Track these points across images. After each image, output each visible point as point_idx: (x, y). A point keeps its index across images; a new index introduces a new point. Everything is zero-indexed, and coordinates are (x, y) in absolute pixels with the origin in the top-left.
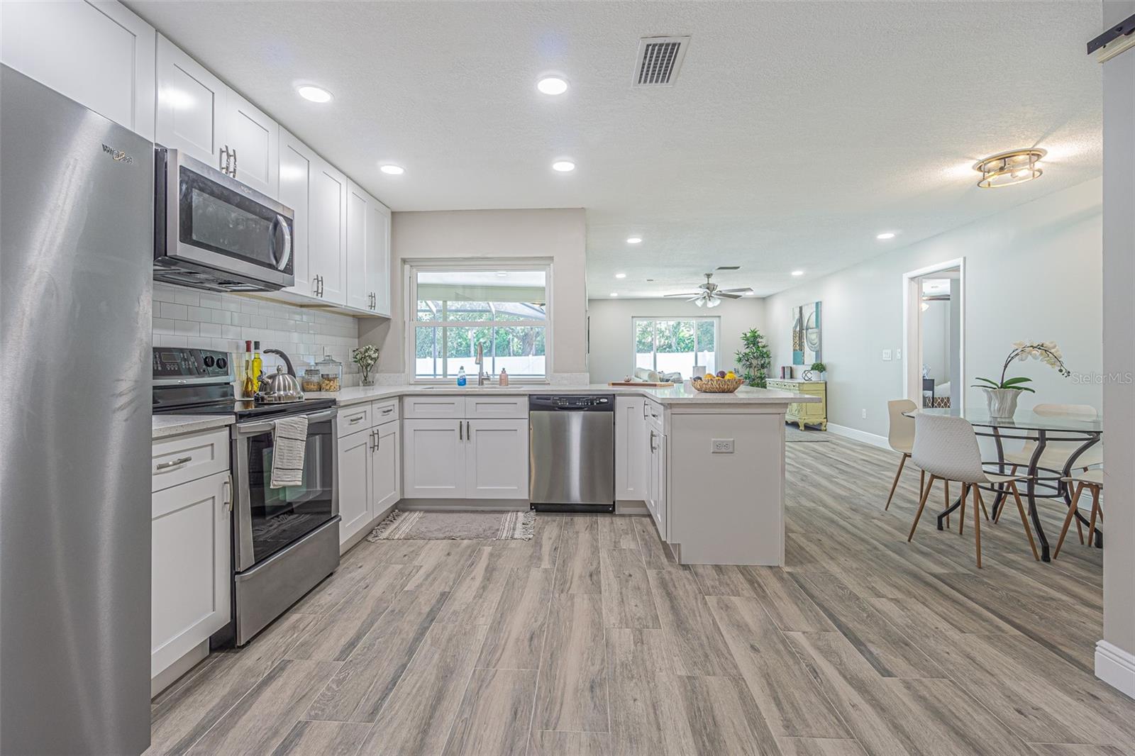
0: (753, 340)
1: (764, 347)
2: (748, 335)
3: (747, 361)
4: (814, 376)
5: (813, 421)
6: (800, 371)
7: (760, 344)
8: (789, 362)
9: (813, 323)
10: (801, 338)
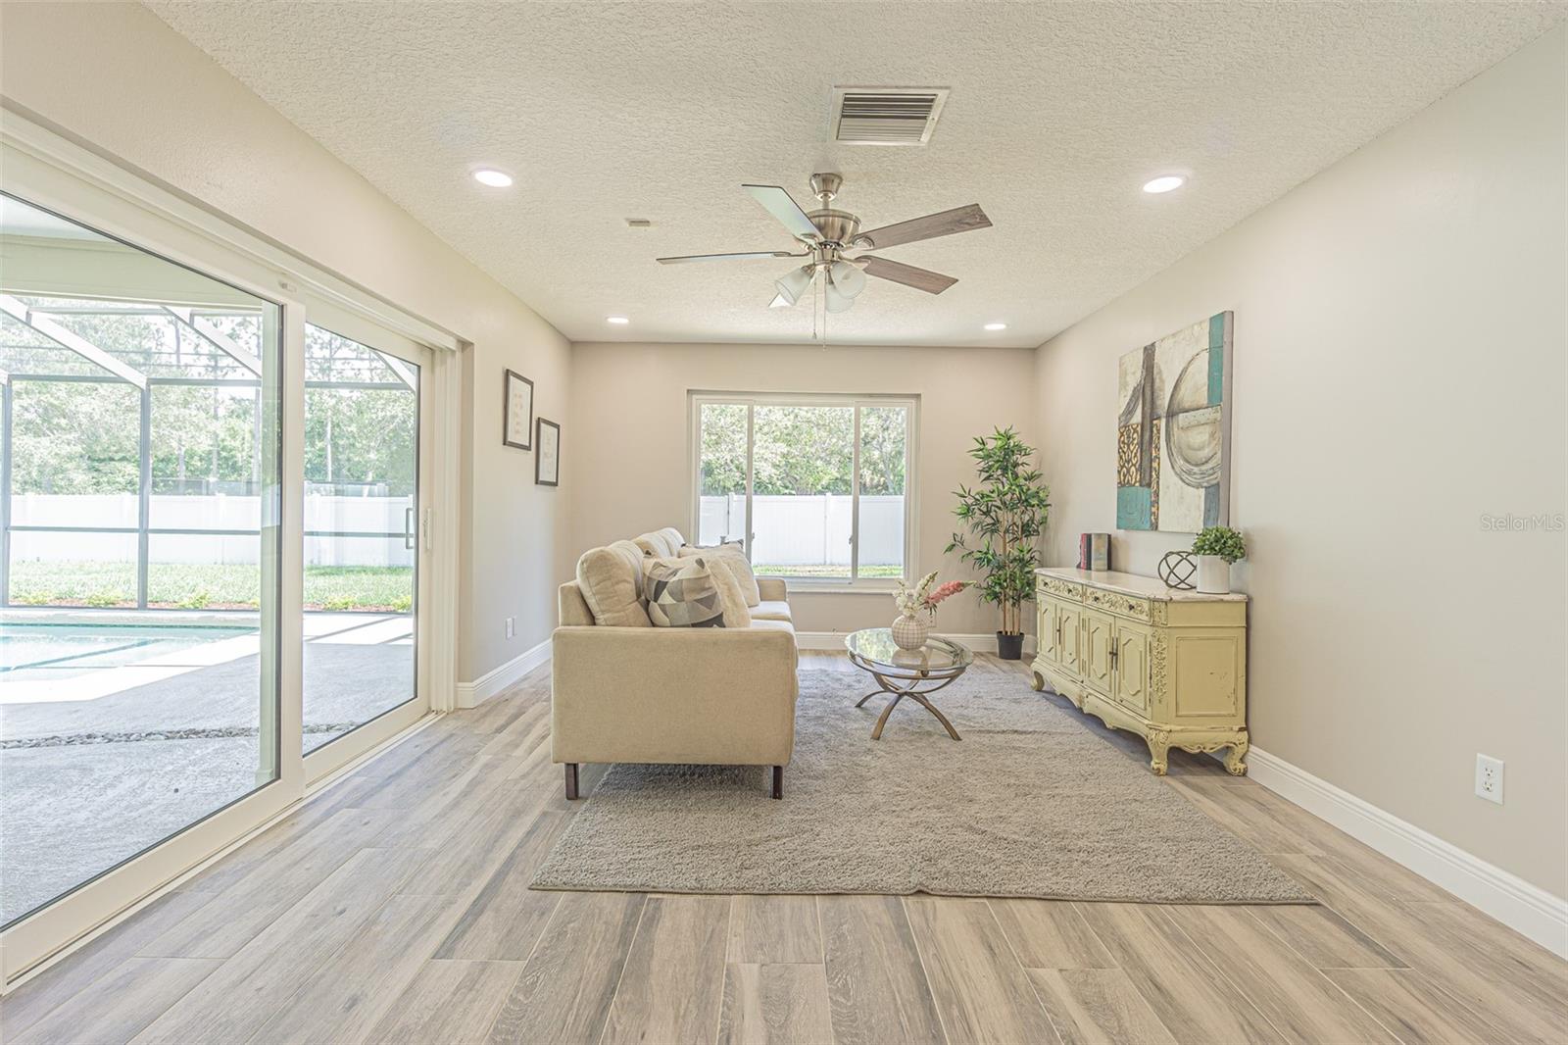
0: (1004, 459)
1: (1030, 478)
2: (991, 445)
3: (987, 513)
4: (1207, 576)
5: (1199, 737)
6: (1143, 552)
7: (1020, 470)
8: (1105, 521)
9: (1196, 387)
10: (1147, 444)
